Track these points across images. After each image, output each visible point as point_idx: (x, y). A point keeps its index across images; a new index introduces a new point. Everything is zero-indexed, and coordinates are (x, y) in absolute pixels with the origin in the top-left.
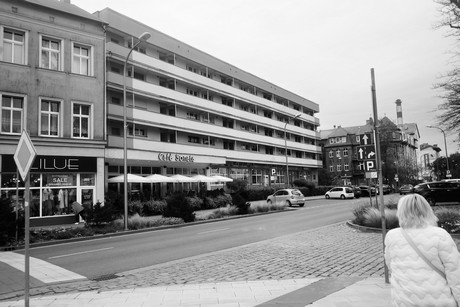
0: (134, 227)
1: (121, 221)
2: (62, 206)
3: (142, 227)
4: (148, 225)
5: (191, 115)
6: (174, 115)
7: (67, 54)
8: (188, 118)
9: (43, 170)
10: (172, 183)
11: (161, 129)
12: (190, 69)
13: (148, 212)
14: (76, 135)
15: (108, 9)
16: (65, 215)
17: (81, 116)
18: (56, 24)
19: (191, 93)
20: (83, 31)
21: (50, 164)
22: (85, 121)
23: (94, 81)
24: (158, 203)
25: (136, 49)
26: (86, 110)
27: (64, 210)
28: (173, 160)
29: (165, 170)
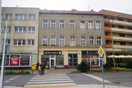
0: (117, 71)
1: (113, 69)
2: (95, 64)
3: (120, 71)
4: (121, 70)
5: (130, 36)
6: (125, 37)
7: (95, 24)
8: (129, 37)
9: (90, 54)
10: (126, 58)
11: (120, 41)
12: (129, 22)
13: (120, 66)
14: (98, 45)
15: (102, 10)
16: (96, 66)
17: (99, 40)
18: (91, 18)
19: (130, 29)
20: (98, 18)
21: (92, 53)
22: (100, 41)
23: (102, 30)
24: (122, 64)
25: (111, 19)
26: (100, 38)
27: (96, 65)
28: (127, 51)
29: (123, 54)
